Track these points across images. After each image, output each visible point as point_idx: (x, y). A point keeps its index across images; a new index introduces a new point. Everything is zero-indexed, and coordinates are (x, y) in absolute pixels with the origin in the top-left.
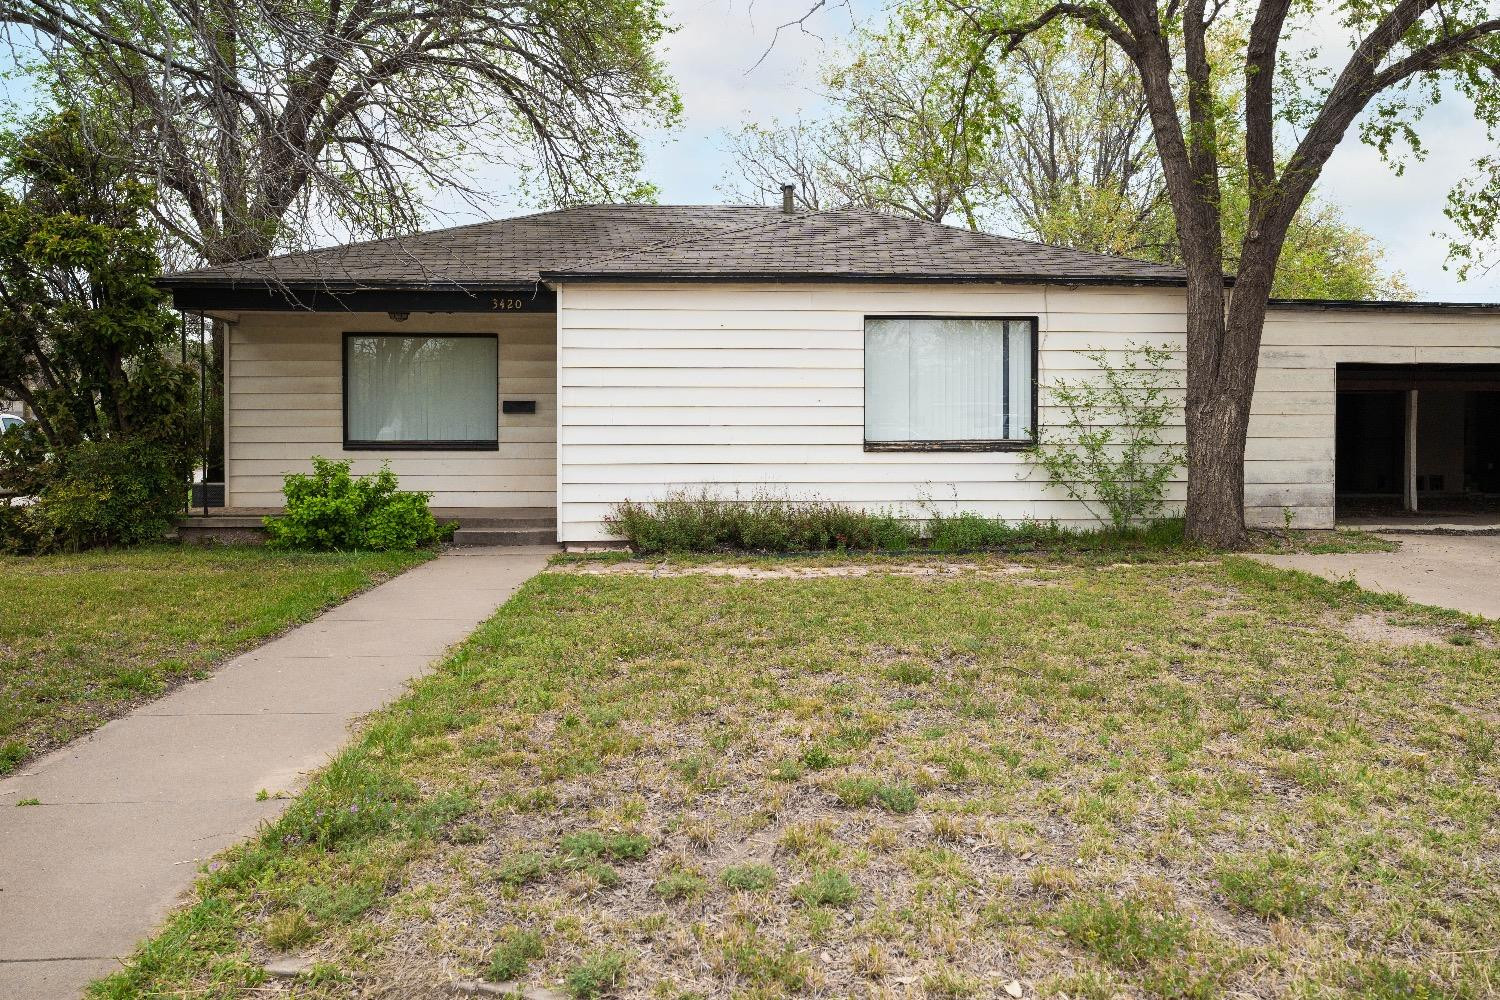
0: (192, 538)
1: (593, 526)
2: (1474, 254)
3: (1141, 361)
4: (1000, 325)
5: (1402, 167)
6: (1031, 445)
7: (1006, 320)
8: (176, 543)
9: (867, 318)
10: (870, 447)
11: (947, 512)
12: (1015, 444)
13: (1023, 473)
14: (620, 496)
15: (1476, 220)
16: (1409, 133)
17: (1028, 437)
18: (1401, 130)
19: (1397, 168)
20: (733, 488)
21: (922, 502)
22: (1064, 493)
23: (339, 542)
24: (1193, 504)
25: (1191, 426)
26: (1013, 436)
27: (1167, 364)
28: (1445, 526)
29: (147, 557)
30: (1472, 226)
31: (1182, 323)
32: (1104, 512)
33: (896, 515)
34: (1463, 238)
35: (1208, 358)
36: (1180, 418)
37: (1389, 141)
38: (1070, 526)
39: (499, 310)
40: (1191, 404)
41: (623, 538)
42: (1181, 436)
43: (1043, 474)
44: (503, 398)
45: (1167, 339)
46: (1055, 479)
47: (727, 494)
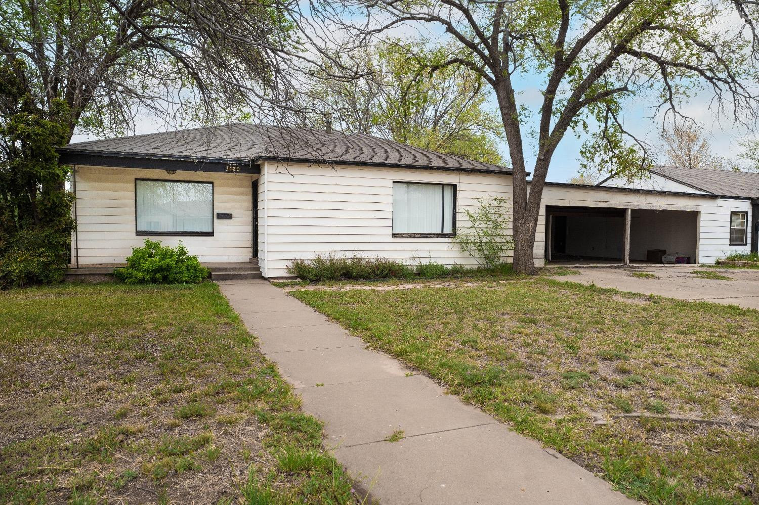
0: (70, 279)
1: (282, 270)
2: (588, 167)
3: (494, 203)
4: (441, 187)
5: (579, 136)
6: (453, 235)
7: (443, 185)
8: (63, 282)
9: (394, 182)
10: (395, 236)
11: (424, 262)
12: (447, 235)
13: (451, 246)
14: (292, 256)
15: (588, 155)
16: (584, 123)
17: (451, 232)
18: (582, 122)
19: (577, 136)
20: (343, 253)
21: (414, 258)
22: (467, 254)
23: (165, 280)
24: (516, 258)
25: (515, 229)
26: (445, 232)
27: (505, 205)
28: (577, 265)
29: (47, 290)
30: (587, 157)
31: (511, 189)
32: (482, 261)
33: (404, 264)
34: (585, 161)
35: (522, 203)
36: (511, 225)
37: (577, 126)
38: (469, 267)
39: (229, 171)
40: (515, 221)
41: (295, 275)
42: (511, 232)
43: (458, 247)
44: (216, 212)
45: (502, 195)
46: (463, 249)
47: (339, 256)
